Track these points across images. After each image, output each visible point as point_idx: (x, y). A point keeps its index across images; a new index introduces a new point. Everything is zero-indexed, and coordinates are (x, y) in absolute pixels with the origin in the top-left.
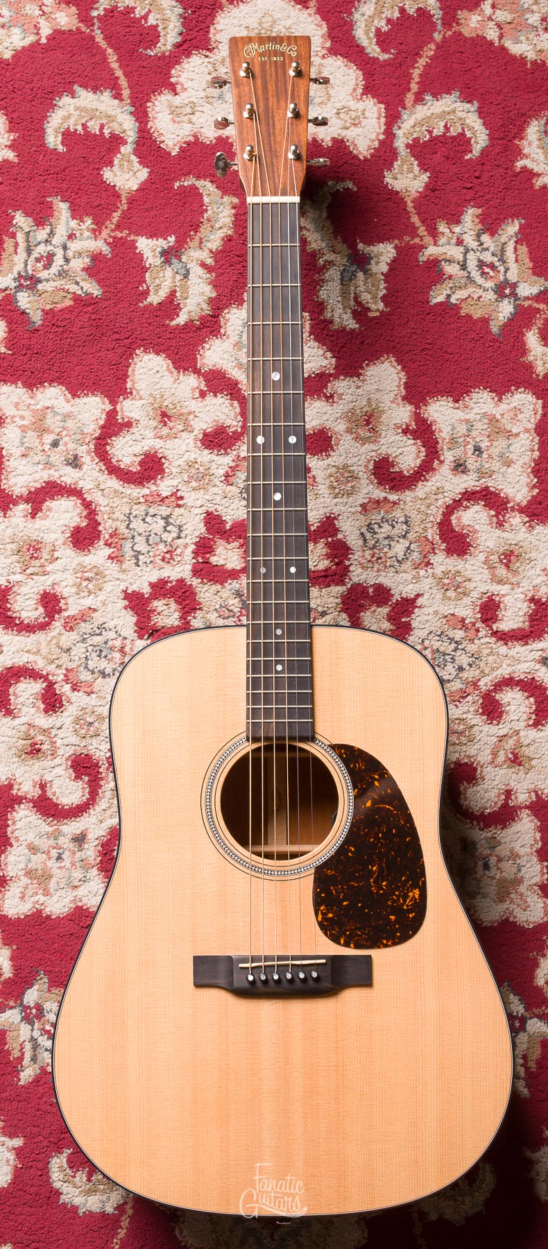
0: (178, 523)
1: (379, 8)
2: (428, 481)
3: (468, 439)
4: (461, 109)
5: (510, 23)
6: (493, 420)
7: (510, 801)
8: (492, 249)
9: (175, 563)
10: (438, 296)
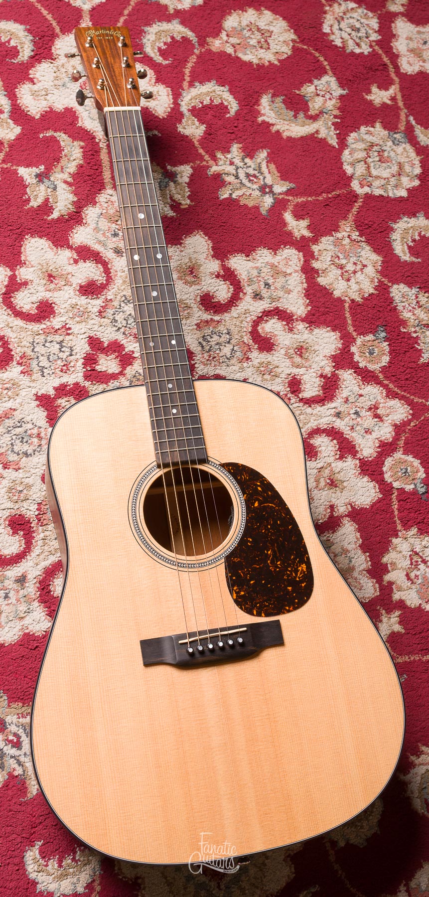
0: (69, 345)
1: (158, 37)
2: (238, 306)
3: (259, 279)
4: (219, 90)
5: (239, 44)
6: (273, 266)
7: (334, 513)
8: (253, 166)
9: (71, 372)
10: (224, 194)
